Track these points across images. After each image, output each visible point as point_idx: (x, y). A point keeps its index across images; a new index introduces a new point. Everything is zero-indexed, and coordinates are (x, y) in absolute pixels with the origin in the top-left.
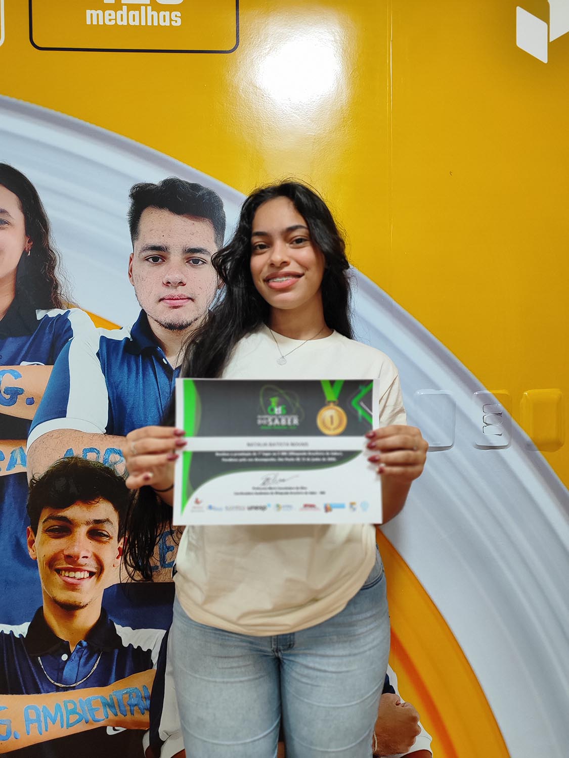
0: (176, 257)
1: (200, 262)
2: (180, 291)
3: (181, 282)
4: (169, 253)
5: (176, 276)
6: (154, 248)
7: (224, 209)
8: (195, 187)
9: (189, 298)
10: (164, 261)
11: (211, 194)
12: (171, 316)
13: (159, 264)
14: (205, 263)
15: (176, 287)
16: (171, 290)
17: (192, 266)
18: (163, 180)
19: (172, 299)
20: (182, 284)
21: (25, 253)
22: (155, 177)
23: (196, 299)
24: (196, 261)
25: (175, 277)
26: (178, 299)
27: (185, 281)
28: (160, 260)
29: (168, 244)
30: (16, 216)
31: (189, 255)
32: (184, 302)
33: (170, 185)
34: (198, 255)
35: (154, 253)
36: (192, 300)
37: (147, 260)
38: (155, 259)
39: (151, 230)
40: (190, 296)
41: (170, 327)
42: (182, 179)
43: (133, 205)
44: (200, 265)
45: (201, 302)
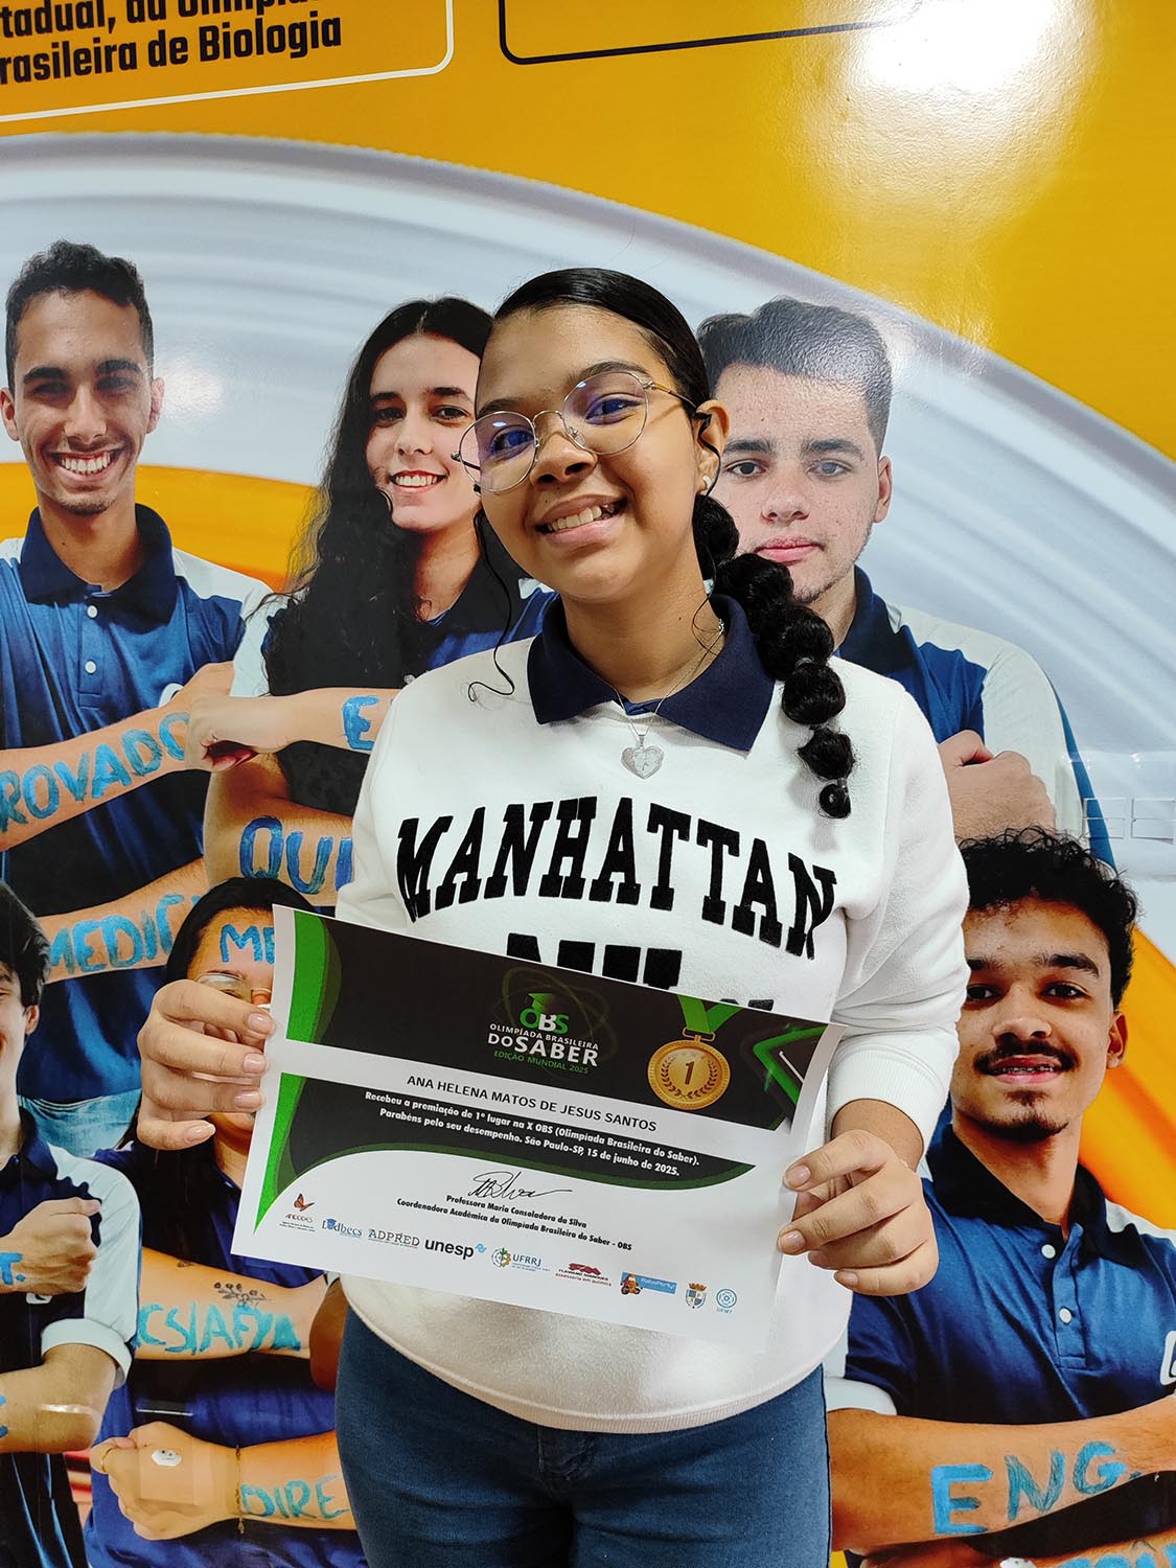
0: (787, 462)
1: (838, 470)
2: (797, 530)
3: (798, 513)
4: (775, 454)
5: (788, 500)
6: (743, 446)
7: (888, 355)
8: (828, 314)
9: (814, 544)
10: (764, 471)
11: (861, 324)
13: (755, 477)
14: (849, 470)
15: (788, 523)
16: (778, 529)
17: (821, 478)
18: (761, 305)
19: (781, 548)
20: (800, 515)
22: (746, 300)
23: (830, 544)
24: (829, 468)
25: (786, 501)
26: (792, 547)
27: (806, 509)
28: (756, 470)
29: (773, 435)
31: (815, 457)
32: (805, 553)
33: (778, 313)
34: (834, 455)
35: (744, 456)
36: (822, 547)
37: (730, 470)
38: (747, 468)
39: (738, 410)
40: (815, 540)
42: (800, 299)
44: (837, 475)
45: (840, 550)
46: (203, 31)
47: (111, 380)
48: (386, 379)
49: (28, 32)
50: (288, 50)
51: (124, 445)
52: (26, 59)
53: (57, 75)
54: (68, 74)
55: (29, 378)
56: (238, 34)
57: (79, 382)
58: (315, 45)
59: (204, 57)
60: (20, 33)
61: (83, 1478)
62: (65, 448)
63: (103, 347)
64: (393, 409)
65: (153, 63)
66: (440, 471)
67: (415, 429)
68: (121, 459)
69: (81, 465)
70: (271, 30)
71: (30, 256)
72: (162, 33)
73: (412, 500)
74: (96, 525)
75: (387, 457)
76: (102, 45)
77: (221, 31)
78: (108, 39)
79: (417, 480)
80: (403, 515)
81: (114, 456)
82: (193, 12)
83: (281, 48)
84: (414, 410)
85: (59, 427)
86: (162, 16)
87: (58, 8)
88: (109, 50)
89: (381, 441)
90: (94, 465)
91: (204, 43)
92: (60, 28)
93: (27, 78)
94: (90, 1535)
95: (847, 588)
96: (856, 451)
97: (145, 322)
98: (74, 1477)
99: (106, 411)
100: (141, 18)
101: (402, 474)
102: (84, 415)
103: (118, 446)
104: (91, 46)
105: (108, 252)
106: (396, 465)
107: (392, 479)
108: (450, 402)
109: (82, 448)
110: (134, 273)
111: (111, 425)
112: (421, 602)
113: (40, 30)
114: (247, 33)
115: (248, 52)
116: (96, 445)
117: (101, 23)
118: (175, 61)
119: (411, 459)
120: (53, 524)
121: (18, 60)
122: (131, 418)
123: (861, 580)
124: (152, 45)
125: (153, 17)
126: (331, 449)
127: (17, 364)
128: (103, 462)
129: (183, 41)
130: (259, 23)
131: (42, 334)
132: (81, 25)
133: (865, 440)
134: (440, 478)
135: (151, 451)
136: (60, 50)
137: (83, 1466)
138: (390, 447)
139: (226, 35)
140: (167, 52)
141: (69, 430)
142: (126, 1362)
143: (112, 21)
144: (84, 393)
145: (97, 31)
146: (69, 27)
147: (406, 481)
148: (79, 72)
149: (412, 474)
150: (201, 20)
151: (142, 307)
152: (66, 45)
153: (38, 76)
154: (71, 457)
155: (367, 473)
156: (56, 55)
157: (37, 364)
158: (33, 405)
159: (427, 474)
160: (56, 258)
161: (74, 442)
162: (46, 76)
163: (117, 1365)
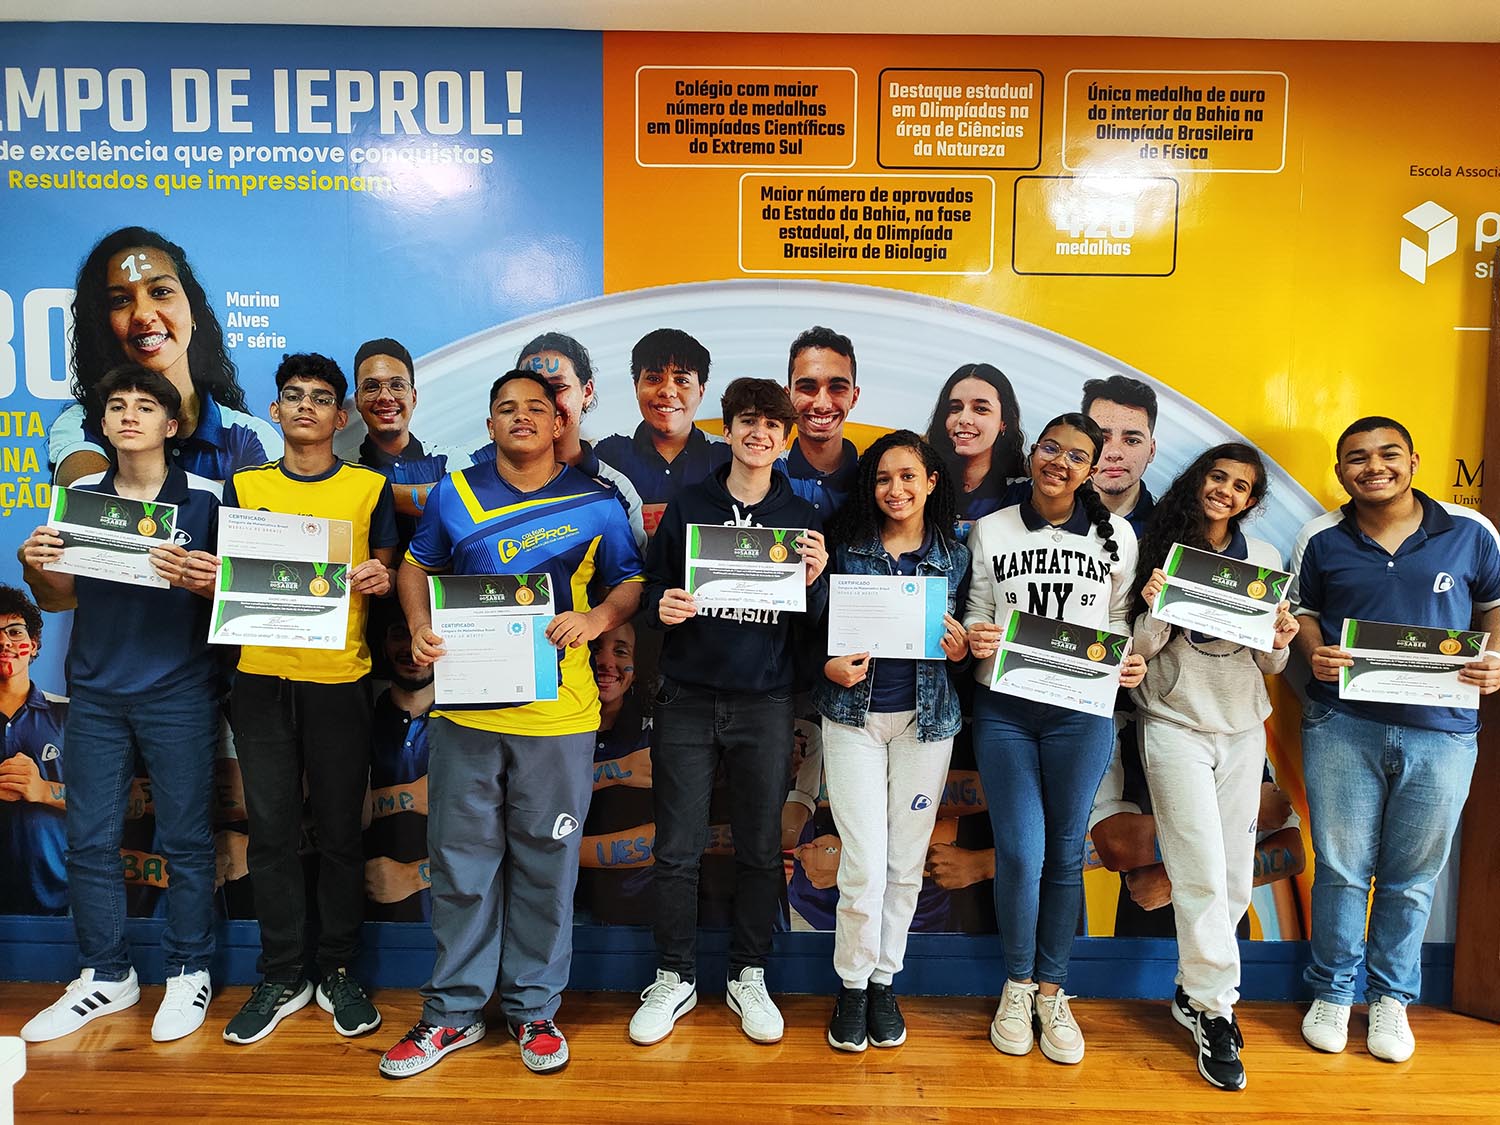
0: (1118, 438)
1: (1135, 442)
2: (1118, 464)
4: (1112, 434)
5: (1117, 453)
7: (1157, 400)
8: (1136, 383)
9: (1125, 470)
10: (1108, 441)
11: (1147, 388)
12: (1109, 484)
14: (1140, 442)
15: (1115, 461)
16: (1111, 463)
17: (1129, 445)
18: (1109, 377)
19: (1112, 471)
20: (1120, 458)
21: (1000, 433)
22: (1104, 374)
23: (1131, 470)
24: (1132, 441)
25: (1115, 453)
26: (1117, 471)
27: (1122, 456)
29: (1112, 427)
30: (995, 405)
31: (1128, 436)
32: (1121, 474)
33: (1116, 381)
34: (1134, 436)
36: (1128, 471)
39: (1098, 416)
40: (1126, 468)
41: (1109, 492)
42: (1125, 376)
43: (1085, 396)
44: (1135, 444)
45: (1135, 473)
46: (887, 246)
47: (837, 386)
48: (957, 393)
49: (809, 237)
50: (924, 258)
51: (840, 414)
52: (807, 248)
53: (821, 256)
54: (825, 257)
55: (797, 383)
56: (902, 249)
57: (822, 385)
58: (935, 257)
59: (887, 257)
60: (805, 237)
61: (792, 863)
62: (814, 413)
63: (835, 372)
64: (958, 406)
65: (864, 256)
66: (976, 432)
67: (967, 415)
68: (838, 420)
69: (819, 421)
70: (917, 249)
71: (803, 331)
72: (869, 245)
73: (964, 443)
74: (824, 446)
75: (955, 426)
76: (842, 247)
77: (895, 247)
78: (844, 244)
79: (966, 435)
80: (960, 449)
81: (835, 417)
82: (883, 238)
83: (921, 257)
84: (967, 407)
85: (811, 404)
86: (870, 238)
87: (823, 229)
88: (845, 249)
89: (953, 418)
90: (825, 421)
91: (887, 251)
92: (824, 237)
93: (807, 256)
94: (791, 889)
95: (1137, 486)
96: (1143, 435)
97: (853, 363)
98: (786, 862)
99: (832, 398)
100: (860, 238)
101: (961, 433)
102: (823, 399)
103: (837, 413)
104: (837, 247)
105: (838, 333)
106: (958, 429)
107: (956, 434)
108: (983, 405)
109: (819, 413)
110: (850, 341)
111: (834, 404)
112: (965, 485)
113: (814, 237)
114: (906, 249)
115: (906, 257)
116: (827, 412)
117: (842, 238)
118: (874, 257)
119: (965, 427)
120: (804, 445)
121: (803, 248)
122: (845, 402)
123: (1142, 484)
124: (864, 249)
125: (865, 238)
126: (931, 420)
127: (793, 376)
128: (830, 420)
129: (878, 249)
130: (912, 246)
131: (806, 364)
132: (833, 237)
133: (1146, 431)
134: (977, 435)
135: (851, 417)
136: (823, 246)
137: (791, 857)
138: (956, 421)
139: (897, 249)
140: (870, 253)
141: (815, 405)
142: (813, 809)
143: (847, 237)
144: (823, 390)
145: (840, 241)
146: (828, 237)
147: (962, 436)
148: (830, 256)
149: (965, 433)
150: (886, 241)
151: (852, 357)
152: (826, 245)
153: (812, 256)
154: (815, 417)
155: (946, 432)
156: (821, 249)
157: (802, 376)
158: (799, 394)
159: (969, 433)
160: (815, 332)
161: (817, 410)
162: (816, 256)
163: (810, 811)
